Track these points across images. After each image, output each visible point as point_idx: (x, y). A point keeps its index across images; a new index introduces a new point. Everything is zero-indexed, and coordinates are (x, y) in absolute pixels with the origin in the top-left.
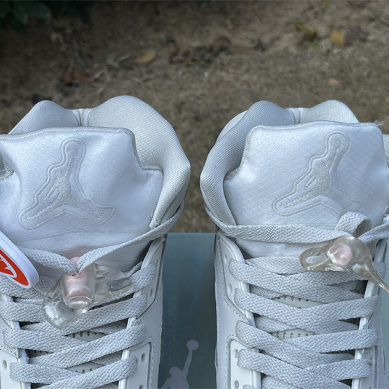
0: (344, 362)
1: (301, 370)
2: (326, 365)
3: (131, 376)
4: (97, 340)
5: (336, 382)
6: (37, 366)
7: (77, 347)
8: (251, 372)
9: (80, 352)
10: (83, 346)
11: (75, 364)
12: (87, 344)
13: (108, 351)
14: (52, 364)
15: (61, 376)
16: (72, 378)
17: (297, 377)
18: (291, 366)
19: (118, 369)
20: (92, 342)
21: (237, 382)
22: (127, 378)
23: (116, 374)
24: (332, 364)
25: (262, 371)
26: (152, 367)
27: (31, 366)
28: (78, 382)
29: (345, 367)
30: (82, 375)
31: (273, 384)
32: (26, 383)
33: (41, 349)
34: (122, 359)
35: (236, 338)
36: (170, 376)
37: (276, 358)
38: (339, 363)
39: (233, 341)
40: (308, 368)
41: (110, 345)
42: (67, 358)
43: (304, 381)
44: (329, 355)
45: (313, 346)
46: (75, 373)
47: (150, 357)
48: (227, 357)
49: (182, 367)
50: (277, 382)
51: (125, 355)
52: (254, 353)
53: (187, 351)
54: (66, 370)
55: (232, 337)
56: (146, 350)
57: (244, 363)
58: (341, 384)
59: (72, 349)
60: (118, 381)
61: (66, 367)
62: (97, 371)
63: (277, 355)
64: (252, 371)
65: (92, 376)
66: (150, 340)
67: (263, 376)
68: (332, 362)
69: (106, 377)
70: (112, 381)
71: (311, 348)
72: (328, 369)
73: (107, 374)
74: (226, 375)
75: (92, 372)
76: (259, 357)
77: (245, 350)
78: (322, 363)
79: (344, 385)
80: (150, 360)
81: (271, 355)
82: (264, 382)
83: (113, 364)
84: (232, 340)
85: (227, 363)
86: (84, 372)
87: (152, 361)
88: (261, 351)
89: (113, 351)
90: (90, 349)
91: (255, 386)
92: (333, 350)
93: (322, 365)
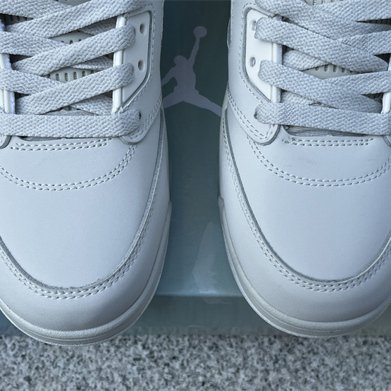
0: (384, 32)
1: (332, 41)
2: (362, 36)
3: (128, 47)
4: (85, 4)
5: (372, 57)
6: (14, 34)
7: (61, 12)
8: (270, 45)
9: (64, 18)
10: (68, 10)
11: (60, 33)
12: (74, 8)
13: (99, 17)
14: (33, 32)
15: (45, 47)
16: (58, 49)
17: (327, 49)
18: (320, 37)
19: (112, 39)
20: (79, 6)
21: (253, 59)
22: (123, 50)
23: (109, 44)
24: (370, 35)
25: (285, 44)
26: (153, 41)
27: (8, 33)
28: (65, 54)
29: (384, 39)
30: (70, 46)
31: (296, 59)
32: (4, 54)
33: (17, 14)
34: (117, 27)
35: (255, 7)
36: (174, 65)
37: (302, 27)
38: (378, 33)
39: (251, 11)
40: (341, 40)
41: (101, 10)
42: (50, 26)
43: (335, 54)
44: (367, 25)
45: (348, 13)
46: (61, 44)
47: (150, 29)
48: (242, 30)
49: (188, 56)
50: (301, 57)
51: (120, 23)
52: (276, 22)
53: (194, 39)
54: (50, 40)
55: (249, 6)
56: (145, 20)
57: (263, 34)
58: (377, 58)
59: (56, 14)
60: (113, 53)
61: (49, 36)
62: (87, 41)
63: (303, 24)
64: (272, 43)
65: (81, 46)
66: (149, 8)
67: (285, 49)
68: (370, 33)
69: (98, 48)
70: (105, 53)
71: (346, 15)
72: (364, 41)
73: (99, 45)
74: (241, 52)
75: (81, 42)
76: (282, 26)
77: (265, 19)
78: (357, 34)
79: (381, 60)
80: (150, 32)
81: (297, 24)
82: (286, 57)
83: (105, 33)
84: (249, 9)
85: (242, 38)
86: (71, 42)
87: (153, 34)
88: (285, 19)
89: (105, 17)
90: (78, 14)
91: (275, 60)
92: (372, 18)
93: (358, 36)
